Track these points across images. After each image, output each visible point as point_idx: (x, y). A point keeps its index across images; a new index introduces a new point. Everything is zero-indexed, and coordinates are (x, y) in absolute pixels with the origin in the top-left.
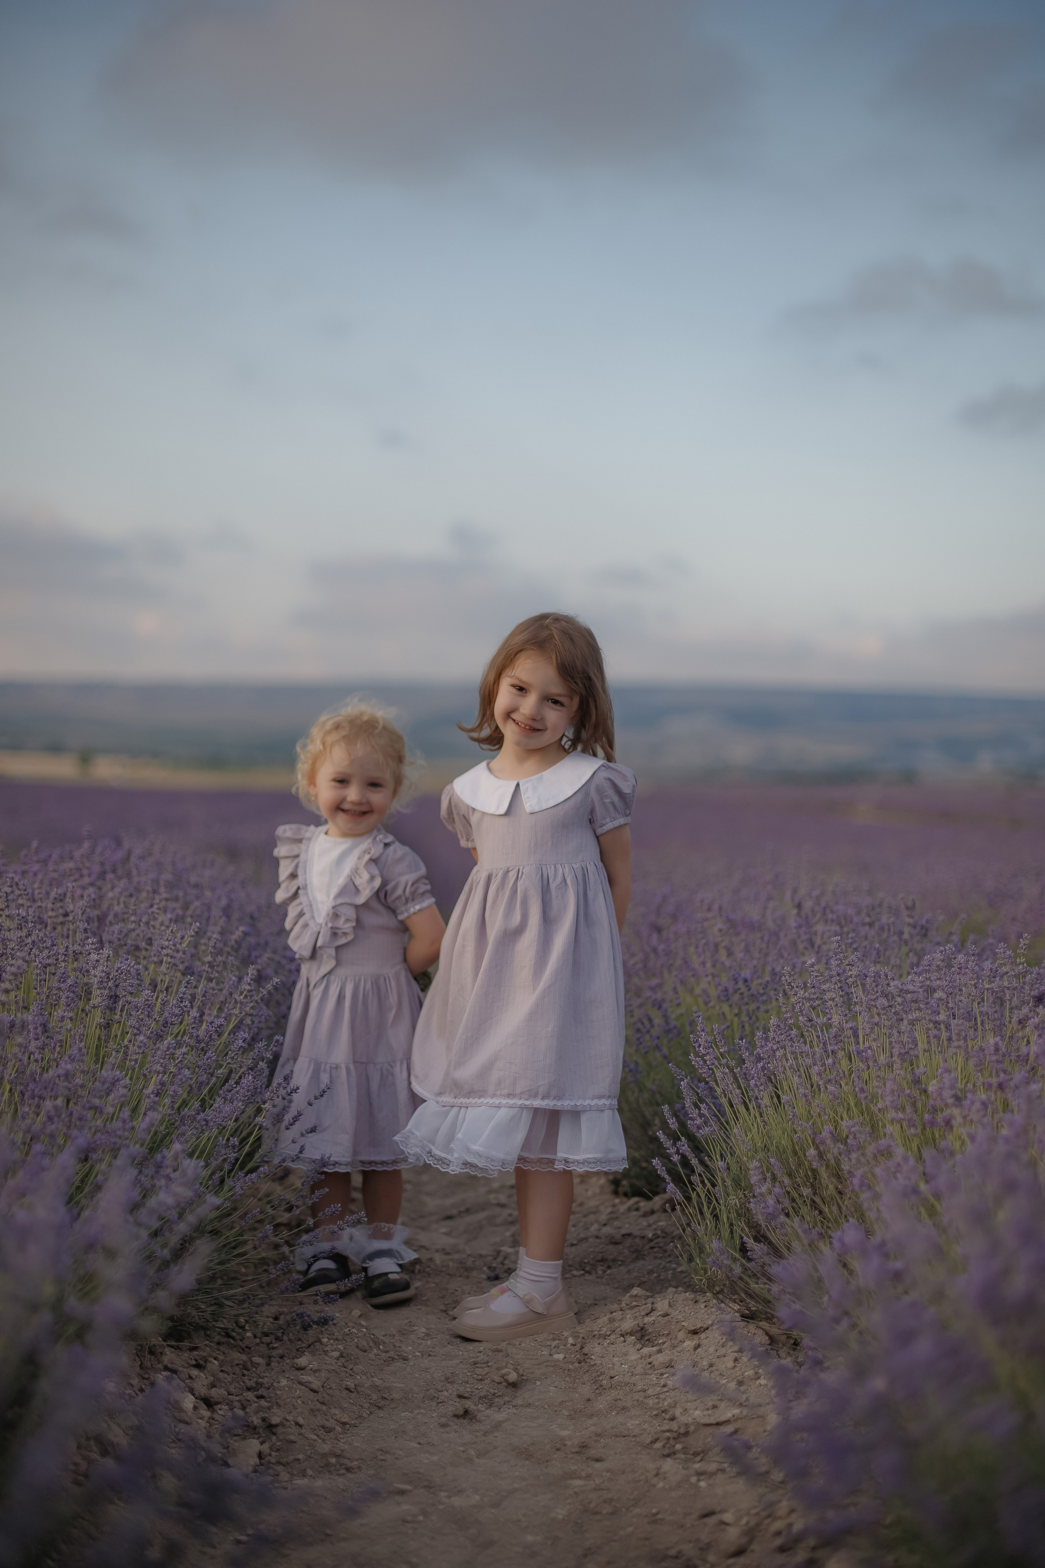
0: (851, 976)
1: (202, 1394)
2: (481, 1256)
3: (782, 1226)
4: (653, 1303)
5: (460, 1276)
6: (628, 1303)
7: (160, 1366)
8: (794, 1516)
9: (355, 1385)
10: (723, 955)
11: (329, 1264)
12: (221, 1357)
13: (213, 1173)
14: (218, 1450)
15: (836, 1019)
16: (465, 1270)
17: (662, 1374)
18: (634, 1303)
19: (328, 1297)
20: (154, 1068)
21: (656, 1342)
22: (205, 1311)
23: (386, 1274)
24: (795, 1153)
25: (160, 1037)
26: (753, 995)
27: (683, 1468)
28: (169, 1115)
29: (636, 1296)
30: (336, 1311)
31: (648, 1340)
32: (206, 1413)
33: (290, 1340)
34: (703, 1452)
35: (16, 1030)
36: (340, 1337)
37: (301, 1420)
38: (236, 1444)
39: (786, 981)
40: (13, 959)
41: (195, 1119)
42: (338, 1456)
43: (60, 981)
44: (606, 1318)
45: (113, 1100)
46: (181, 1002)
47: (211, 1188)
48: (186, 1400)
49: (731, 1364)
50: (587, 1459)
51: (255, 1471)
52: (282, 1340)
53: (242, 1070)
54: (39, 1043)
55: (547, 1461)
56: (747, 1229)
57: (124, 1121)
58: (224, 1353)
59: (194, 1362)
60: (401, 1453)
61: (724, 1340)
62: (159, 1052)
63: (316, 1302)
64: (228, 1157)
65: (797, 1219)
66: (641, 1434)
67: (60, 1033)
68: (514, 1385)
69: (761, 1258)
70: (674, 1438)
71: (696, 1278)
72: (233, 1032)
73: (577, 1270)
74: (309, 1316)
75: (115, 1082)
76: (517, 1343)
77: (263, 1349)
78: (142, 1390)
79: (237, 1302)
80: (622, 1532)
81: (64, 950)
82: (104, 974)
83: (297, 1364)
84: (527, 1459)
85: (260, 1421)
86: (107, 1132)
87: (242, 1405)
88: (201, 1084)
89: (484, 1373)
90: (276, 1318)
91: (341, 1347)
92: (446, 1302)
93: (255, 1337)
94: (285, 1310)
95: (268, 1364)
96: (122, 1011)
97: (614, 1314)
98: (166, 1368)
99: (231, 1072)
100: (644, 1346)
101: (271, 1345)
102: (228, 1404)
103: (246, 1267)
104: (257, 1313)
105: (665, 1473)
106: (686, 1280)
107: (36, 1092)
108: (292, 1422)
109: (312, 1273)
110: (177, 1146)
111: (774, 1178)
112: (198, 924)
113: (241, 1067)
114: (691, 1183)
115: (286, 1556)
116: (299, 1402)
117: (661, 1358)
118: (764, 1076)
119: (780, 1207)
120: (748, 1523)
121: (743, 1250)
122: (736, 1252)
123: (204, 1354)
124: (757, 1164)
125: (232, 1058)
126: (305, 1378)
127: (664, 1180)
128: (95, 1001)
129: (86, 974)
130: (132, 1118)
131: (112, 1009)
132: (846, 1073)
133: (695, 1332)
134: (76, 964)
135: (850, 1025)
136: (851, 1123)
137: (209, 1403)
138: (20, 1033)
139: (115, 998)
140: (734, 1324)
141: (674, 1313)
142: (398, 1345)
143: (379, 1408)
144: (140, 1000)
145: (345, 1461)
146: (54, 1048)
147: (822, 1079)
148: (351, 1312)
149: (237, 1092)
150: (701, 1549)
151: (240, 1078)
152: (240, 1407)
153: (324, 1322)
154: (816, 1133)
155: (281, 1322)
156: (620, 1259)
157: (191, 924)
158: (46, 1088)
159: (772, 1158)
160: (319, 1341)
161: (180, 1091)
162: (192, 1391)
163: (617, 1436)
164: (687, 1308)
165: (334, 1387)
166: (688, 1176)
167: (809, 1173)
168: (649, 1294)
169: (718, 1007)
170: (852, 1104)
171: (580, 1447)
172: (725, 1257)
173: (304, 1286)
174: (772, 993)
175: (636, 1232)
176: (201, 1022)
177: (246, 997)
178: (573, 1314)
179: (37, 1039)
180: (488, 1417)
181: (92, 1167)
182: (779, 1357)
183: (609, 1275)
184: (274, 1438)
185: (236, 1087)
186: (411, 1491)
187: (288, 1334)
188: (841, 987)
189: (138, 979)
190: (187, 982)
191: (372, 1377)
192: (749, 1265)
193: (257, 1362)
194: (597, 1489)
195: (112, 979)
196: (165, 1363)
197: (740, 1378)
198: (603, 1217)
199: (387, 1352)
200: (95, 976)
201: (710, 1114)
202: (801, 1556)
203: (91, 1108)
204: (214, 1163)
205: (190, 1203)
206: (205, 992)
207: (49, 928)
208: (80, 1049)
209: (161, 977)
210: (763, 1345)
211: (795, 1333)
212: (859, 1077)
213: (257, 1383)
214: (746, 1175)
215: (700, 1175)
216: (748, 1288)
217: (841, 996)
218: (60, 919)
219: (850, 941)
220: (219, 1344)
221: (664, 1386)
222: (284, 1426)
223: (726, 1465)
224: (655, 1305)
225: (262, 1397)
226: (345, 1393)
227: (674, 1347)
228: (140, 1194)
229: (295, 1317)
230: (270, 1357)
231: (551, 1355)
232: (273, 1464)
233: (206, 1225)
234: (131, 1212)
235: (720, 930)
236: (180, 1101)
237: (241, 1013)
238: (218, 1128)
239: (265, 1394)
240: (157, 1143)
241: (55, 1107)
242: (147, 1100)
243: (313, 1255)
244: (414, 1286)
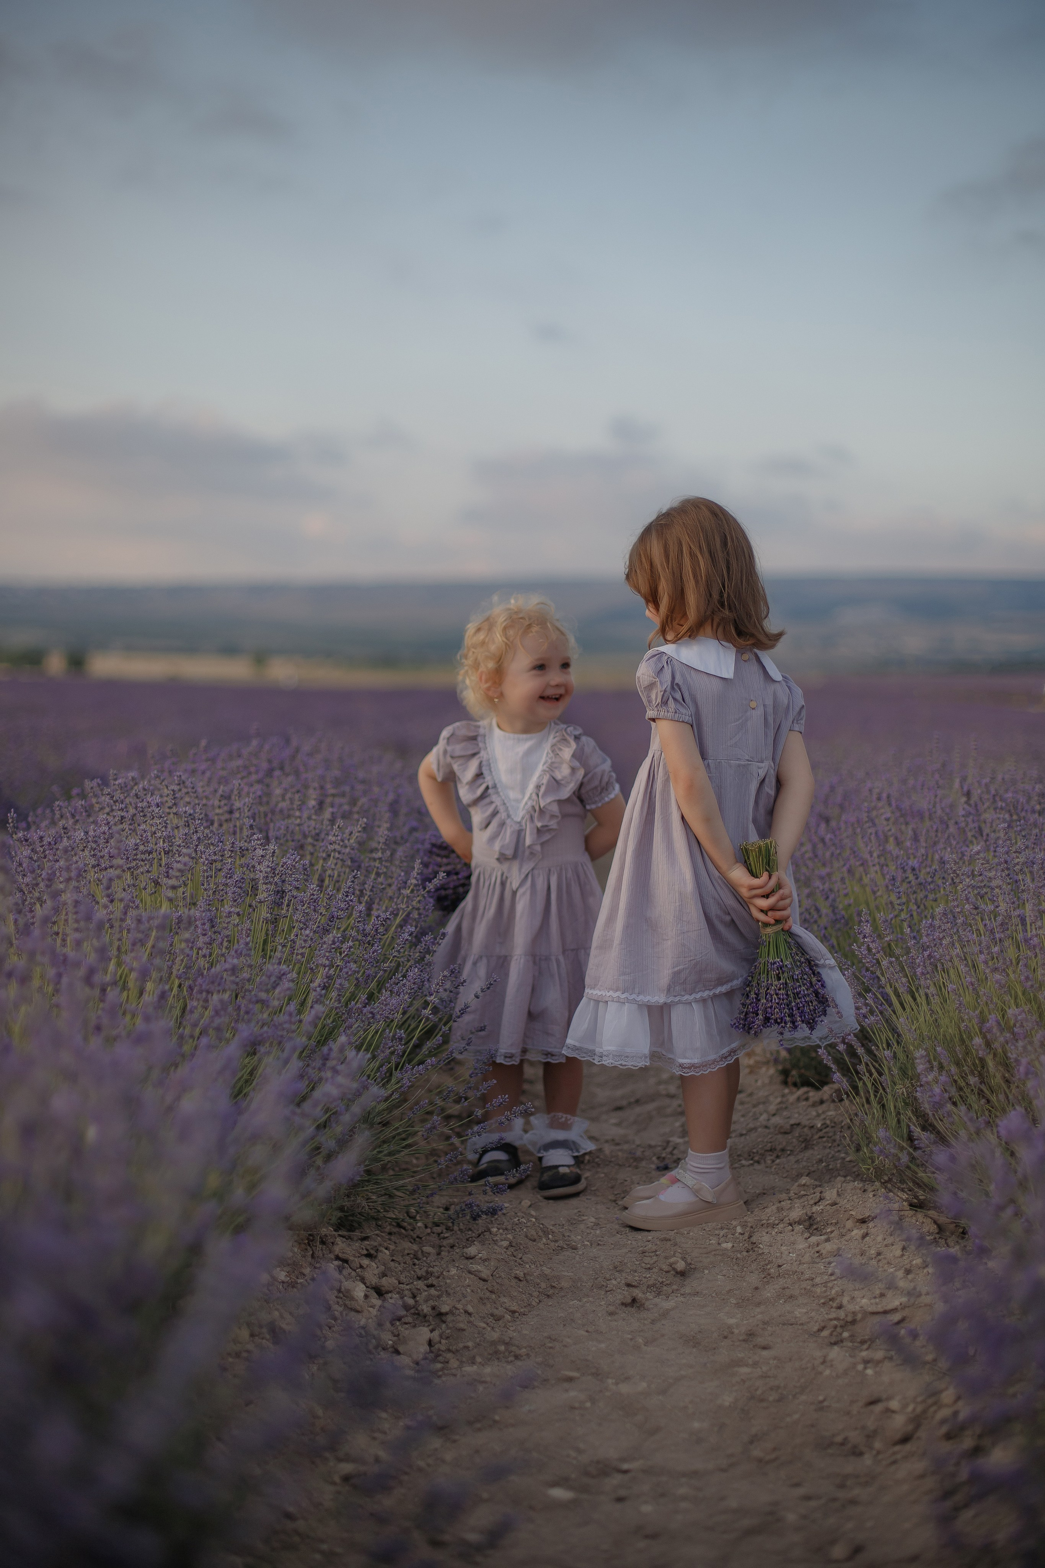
0: (1018, 864)
1: (373, 1283)
2: (650, 1146)
3: (949, 1114)
4: (821, 1193)
5: (629, 1166)
6: (797, 1192)
7: (332, 1256)
8: (960, 1404)
9: (524, 1274)
10: (891, 846)
11: (500, 1156)
12: (392, 1247)
13: (381, 1066)
14: (388, 1339)
15: (1003, 907)
16: (634, 1160)
17: (830, 1263)
18: (802, 1193)
19: (497, 1189)
20: (320, 962)
21: (824, 1231)
22: (375, 1202)
23: (557, 1167)
24: (962, 1041)
25: (326, 931)
26: (921, 884)
27: (851, 1356)
28: (336, 1008)
29: (804, 1185)
30: (506, 1201)
31: (816, 1229)
32: (377, 1302)
33: (460, 1230)
34: (870, 1339)
35: (182, 926)
36: (509, 1227)
37: (470, 1309)
38: (407, 1332)
39: (951, 868)
40: (180, 856)
41: (362, 1012)
42: (507, 1344)
43: (226, 877)
44: (774, 1208)
45: (280, 993)
46: (347, 896)
47: (379, 1080)
48: (357, 1289)
49: (898, 1252)
50: (754, 1346)
51: (425, 1358)
52: (452, 1230)
53: (409, 964)
54: (206, 939)
55: (715, 1349)
56: (914, 1119)
57: (290, 1015)
58: (395, 1243)
59: (365, 1252)
60: (569, 1340)
61: (892, 1229)
62: (325, 946)
63: (485, 1193)
64: (395, 1050)
65: (963, 1108)
66: (808, 1322)
67: (226, 928)
68: (682, 1274)
69: (928, 1146)
70: (841, 1326)
71: (863, 1167)
72: (401, 926)
73: (745, 1159)
74: (478, 1206)
75: (281, 976)
76: (685, 1232)
77: (434, 1239)
78: (313, 1279)
79: (408, 1193)
80: (788, 1419)
81: (230, 846)
82: (269, 869)
83: (466, 1254)
84: (694, 1347)
85: (430, 1309)
86: (274, 1025)
87: (413, 1294)
88: (368, 978)
89: (652, 1262)
90: (447, 1209)
91: (509, 1236)
92: (616, 1193)
93: (426, 1227)
94: (455, 1200)
95: (439, 1254)
96: (288, 905)
97: (782, 1203)
98: (337, 1258)
99: (399, 965)
100: (812, 1234)
101: (442, 1235)
102: (398, 1293)
103: (417, 1158)
104: (428, 1203)
105: (832, 1361)
106: (855, 1169)
107: (204, 987)
108: (462, 1311)
109: (483, 1165)
110: (343, 1039)
111: (941, 1067)
112: (365, 820)
113: (408, 961)
114: (857, 1073)
115: (455, 1441)
116: (469, 1290)
117: (828, 1247)
118: (930, 964)
119: (946, 1095)
120: (914, 1410)
121: (911, 1139)
122: (903, 1141)
123: (375, 1244)
124: (923, 1053)
125: (399, 951)
126: (475, 1267)
127: (830, 1069)
128: (262, 896)
129: (252, 870)
130: (300, 1012)
131: (279, 905)
132: (1014, 961)
133: (863, 1221)
134: (243, 860)
135: (1017, 913)
136: (1017, 1011)
137: (380, 1292)
138: (186, 929)
139: (281, 893)
140: (902, 1213)
141: (843, 1202)
142: (567, 1234)
143: (548, 1296)
144: (306, 896)
145: (514, 1348)
146: (222, 943)
147: (988, 967)
148: (520, 1203)
149: (404, 985)
150: (868, 1436)
151: (407, 971)
152: (411, 1295)
153: (493, 1212)
154: (983, 1020)
155: (451, 1212)
156: (788, 1148)
157: (358, 820)
158: (213, 983)
159: (939, 1046)
160: (489, 1230)
161: (347, 985)
162: (363, 1280)
163: (784, 1324)
164: (855, 1197)
165: (503, 1276)
166: (854, 1065)
167: (977, 1062)
168: (817, 1183)
169: (885, 897)
170: (1020, 994)
171: (747, 1335)
172: (892, 1145)
173: (475, 1178)
174: (940, 882)
175: (805, 1122)
176: (369, 915)
177: (412, 891)
178: (742, 1202)
179: (205, 935)
180: (656, 1305)
181: (260, 1060)
182: (948, 1246)
183: (778, 1164)
184: (444, 1326)
185: (402, 980)
186: (578, 1378)
187: (459, 1224)
188: (1009, 875)
189: (304, 874)
190: (354, 877)
191: (541, 1265)
192: (916, 1154)
193: (428, 1251)
194: (764, 1376)
195: (278, 874)
196: (336, 1253)
197: (908, 1267)
198: (772, 1108)
199: (556, 1241)
200: (261, 872)
201: (875, 1003)
202: (968, 1443)
203: (257, 1002)
204: (381, 1056)
205: (358, 1094)
206: (373, 887)
207: (216, 825)
208: (247, 944)
209: (329, 872)
210: (931, 1234)
211: (963, 1222)
212: (1026, 965)
213: (427, 1272)
214: (913, 1064)
215: (867, 1065)
216: (916, 1178)
217: (1009, 884)
218: (227, 816)
219: (1019, 828)
220: (390, 1234)
221: (832, 1275)
222: (453, 1314)
223: (893, 1353)
224: (824, 1194)
225: (432, 1286)
226: (514, 1282)
227: (842, 1236)
228: (308, 1086)
229: (464, 1207)
230: (440, 1247)
231: (719, 1244)
232: (443, 1351)
233: (374, 1117)
234: (298, 1105)
235: (887, 820)
236: (348, 994)
237: (408, 907)
238: (385, 1020)
239: (434, 1283)
240: (326, 1037)
241: (221, 1001)
242: (314, 993)
243: (483, 1145)
244: (586, 1178)
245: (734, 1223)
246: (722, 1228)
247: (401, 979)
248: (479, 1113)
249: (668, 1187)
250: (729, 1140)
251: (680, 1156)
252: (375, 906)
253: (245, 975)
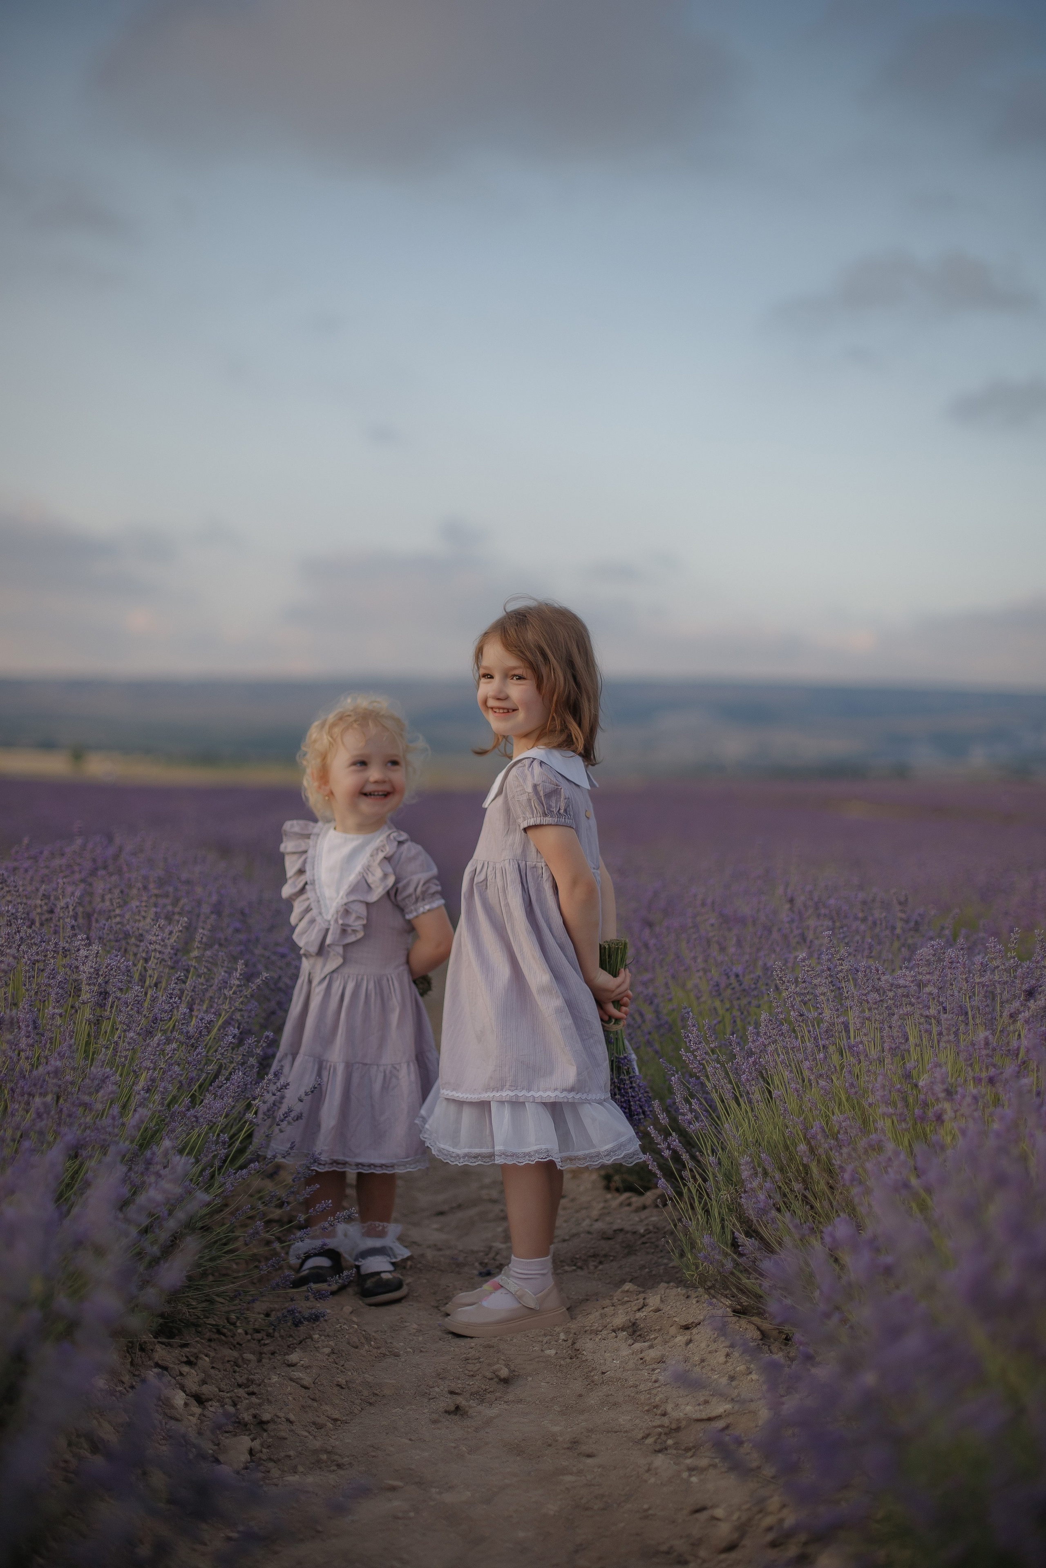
0: (842, 971)
1: (193, 1391)
2: (472, 1252)
3: (774, 1221)
4: (644, 1299)
5: (452, 1272)
6: (620, 1298)
7: (151, 1363)
8: (785, 1512)
9: (346, 1382)
10: (714, 951)
11: (324, 1262)
12: (212, 1354)
13: (203, 1170)
14: (209, 1448)
15: (827, 1014)
16: (457, 1265)
17: (653, 1370)
18: (626, 1299)
19: (320, 1296)
20: (144, 1065)
21: (648, 1338)
22: (196, 1308)
23: (379, 1273)
24: (787, 1148)
25: (149, 1033)
26: (744, 990)
27: (675, 1463)
28: (160, 1111)
29: (627, 1291)
30: (326, 1307)
31: (640, 1335)
32: (197, 1410)
33: (281, 1336)
34: (694, 1447)
36: (331, 1334)
37: (292, 1417)
38: (228, 1441)
39: (778, 975)
41: (185, 1115)
42: (329, 1453)
43: (49, 978)
44: (597, 1314)
45: (103, 1097)
46: (171, 998)
47: (201, 1185)
48: (177, 1397)
49: (722, 1359)
50: (578, 1454)
51: (246, 1468)
52: (273, 1337)
53: (232, 1066)
54: (30, 1041)
55: (539, 1457)
56: (738, 1225)
57: (114, 1118)
58: (215, 1350)
59: (185, 1359)
60: (392, 1449)
61: (715, 1336)
62: (149, 1049)
63: (307, 1298)
64: (218, 1154)
65: (788, 1214)
66: (632, 1430)
67: (50, 1030)
68: (505, 1381)
69: (752, 1253)
70: (665, 1434)
71: (688, 1273)
72: (223, 1027)
73: (569, 1265)
74: (300, 1312)
75: (105, 1079)
77: (254, 1345)
78: (132, 1387)
79: (228, 1298)
80: (613, 1528)
81: (52, 947)
82: (92, 970)
83: (288, 1361)
84: (519, 1455)
85: (251, 1417)
86: (97, 1129)
87: (233, 1402)
88: (191, 1080)
89: (475, 1369)
90: (268, 1315)
91: (331, 1343)
92: (438, 1299)
93: (246, 1333)
94: (276, 1306)
95: (259, 1361)
96: (112, 1007)
97: (606, 1309)
98: (157, 1365)
99: (221, 1066)
100: (635, 1341)
101: (263, 1342)
102: (219, 1401)
103: (237, 1264)
104: (248, 1310)
105: (656, 1469)
106: (677, 1275)
107: (26, 1089)
108: (283, 1419)
109: (304, 1273)
110: (167, 1143)
111: (765, 1173)
112: (186, 920)
113: (232, 1062)
114: (682, 1178)
115: (276, 1553)
116: (290, 1398)
117: (652, 1354)
118: (755, 1070)
119: (771, 1202)
120: (739, 1518)
121: (735, 1245)
122: (727, 1247)
123: (195, 1351)
124: (748, 1159)
125: (222, 1054)
126: (297, 1374)
127: (655, 1175)
128: (85, 996)
129: (75, 970)
130: (122, 1115)
131: (102, 1006)
132: (838, 1068)
133: (687, 1328)
134: (65, 961)
135: (841, 1020)
136: (841, 1118)
137: (200, 1400)
139: (105, 994)
140: (726, 1319)
141: (666, 1308)
142: (389, 1341)
143: (371, 1404)
144: (130, 996)
145: (336, 1457)
146: (45, 1045)
147: (813, 1074)
148: (342, 1309)
149: (227, 1088)
150: (693, 1545)
151: (230, 1073)
152: (231, 1403)
153: (315, 1318)
154: (807, 1127)
155: (272, 1318)
156: (612, 1254)
157: (179, 921)
158: (35, 1085)
159: (764, 1153)
160: (311, 1337)
161: (170, 1087)
162: (183, 1388)
163: (608, 1432)
164: (678, 1303)
165: (325, 1384)
166: (679, 1172)
167: (801, 1168)
168: (640, 1289)
169: (709, 1002)
170: (844, 1099)
171: (571, 1443)
172: (717, 1252)
173: (297, 1284)
174: (763, 988)
175: (627, 1227)
176: (191, 1017)
177: (234, 993)
178: (565, 1309)
179: (28, 1037)
180: (479, 1413)
181: (81, 1164)
182: (771, 1352)
183: (600, 1270)
184: (265, 1434)
186: (402, 1488)
187: (280, 1330)
188: (832, 982)
189: (128, 975)
190: (176, 978)
191: (363, 1373)
192: (740, 1260)
193: (248, 1358)
194: (589, 1485)
195: (102, 975)
196: (156, 1360)
197: (732, 1373)
198: (595, 1213)
199: (378, 1348)
200: (84, 972)
201: (701, 1109)
202: (792, 1551)
203: (80, 1105)
204: (205, 1160)
205: (180, 1200)
206: (195, 987)
207: (37, 924)
208: (70, 1046)
209: (150, 972)
210: (754, 1340)
211: (786, 1328)
212: (850, 1072)
213: (248, 1379)
214: (737, 1170)
215: (691, 1170)
216: (740, 1284)
217: (832, 991)
218: (47, 916)
219: (842, 935)
220: (210, 1340)
221: (656, 1381)
222: (275, 1422)
223: (717, 1460)
224: (647, 1301)
225: (253, 1393)
226: (336, 1390)
227: (666, 1342)
228: (130, 1190)
229: (286, 1314)
230: (261, 1353)
231: (542, 1351)
232: (264, 1460)
233: (196, 1222)
234: (121, 1209)
235: (712, 925)
236: (170, 1097)
237: (230, 1008)
238: (208, 1124)
239: (256, 1390)
240: (148, 1140)
241: (45, 1104)
242: (138, 1097)
243: (305, 1250)
244: (407, 1284)
245: (557, 1329)
246: (545, 1335)
247: (225, 1082)
248: (302, 1218)
249: (491, 1293)
250: (552, 1246)
251: (503, 1262)
252: (196, 1007)
253: (67, 1077)
